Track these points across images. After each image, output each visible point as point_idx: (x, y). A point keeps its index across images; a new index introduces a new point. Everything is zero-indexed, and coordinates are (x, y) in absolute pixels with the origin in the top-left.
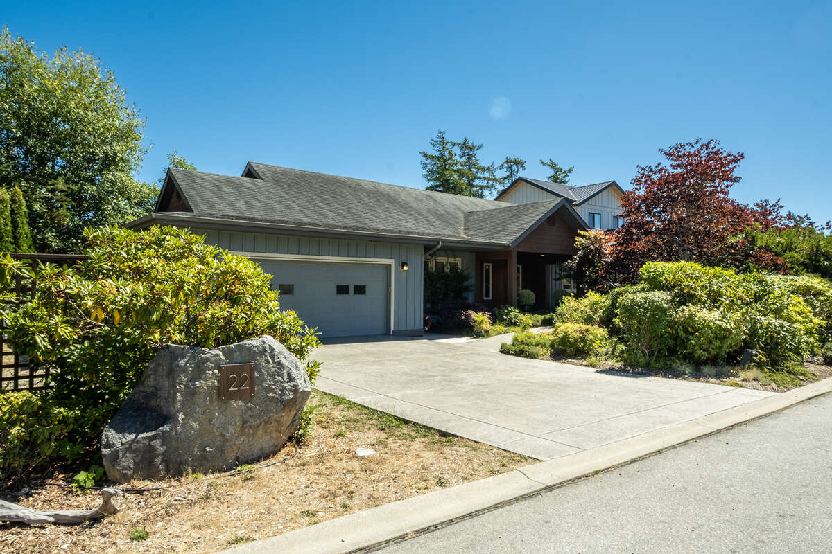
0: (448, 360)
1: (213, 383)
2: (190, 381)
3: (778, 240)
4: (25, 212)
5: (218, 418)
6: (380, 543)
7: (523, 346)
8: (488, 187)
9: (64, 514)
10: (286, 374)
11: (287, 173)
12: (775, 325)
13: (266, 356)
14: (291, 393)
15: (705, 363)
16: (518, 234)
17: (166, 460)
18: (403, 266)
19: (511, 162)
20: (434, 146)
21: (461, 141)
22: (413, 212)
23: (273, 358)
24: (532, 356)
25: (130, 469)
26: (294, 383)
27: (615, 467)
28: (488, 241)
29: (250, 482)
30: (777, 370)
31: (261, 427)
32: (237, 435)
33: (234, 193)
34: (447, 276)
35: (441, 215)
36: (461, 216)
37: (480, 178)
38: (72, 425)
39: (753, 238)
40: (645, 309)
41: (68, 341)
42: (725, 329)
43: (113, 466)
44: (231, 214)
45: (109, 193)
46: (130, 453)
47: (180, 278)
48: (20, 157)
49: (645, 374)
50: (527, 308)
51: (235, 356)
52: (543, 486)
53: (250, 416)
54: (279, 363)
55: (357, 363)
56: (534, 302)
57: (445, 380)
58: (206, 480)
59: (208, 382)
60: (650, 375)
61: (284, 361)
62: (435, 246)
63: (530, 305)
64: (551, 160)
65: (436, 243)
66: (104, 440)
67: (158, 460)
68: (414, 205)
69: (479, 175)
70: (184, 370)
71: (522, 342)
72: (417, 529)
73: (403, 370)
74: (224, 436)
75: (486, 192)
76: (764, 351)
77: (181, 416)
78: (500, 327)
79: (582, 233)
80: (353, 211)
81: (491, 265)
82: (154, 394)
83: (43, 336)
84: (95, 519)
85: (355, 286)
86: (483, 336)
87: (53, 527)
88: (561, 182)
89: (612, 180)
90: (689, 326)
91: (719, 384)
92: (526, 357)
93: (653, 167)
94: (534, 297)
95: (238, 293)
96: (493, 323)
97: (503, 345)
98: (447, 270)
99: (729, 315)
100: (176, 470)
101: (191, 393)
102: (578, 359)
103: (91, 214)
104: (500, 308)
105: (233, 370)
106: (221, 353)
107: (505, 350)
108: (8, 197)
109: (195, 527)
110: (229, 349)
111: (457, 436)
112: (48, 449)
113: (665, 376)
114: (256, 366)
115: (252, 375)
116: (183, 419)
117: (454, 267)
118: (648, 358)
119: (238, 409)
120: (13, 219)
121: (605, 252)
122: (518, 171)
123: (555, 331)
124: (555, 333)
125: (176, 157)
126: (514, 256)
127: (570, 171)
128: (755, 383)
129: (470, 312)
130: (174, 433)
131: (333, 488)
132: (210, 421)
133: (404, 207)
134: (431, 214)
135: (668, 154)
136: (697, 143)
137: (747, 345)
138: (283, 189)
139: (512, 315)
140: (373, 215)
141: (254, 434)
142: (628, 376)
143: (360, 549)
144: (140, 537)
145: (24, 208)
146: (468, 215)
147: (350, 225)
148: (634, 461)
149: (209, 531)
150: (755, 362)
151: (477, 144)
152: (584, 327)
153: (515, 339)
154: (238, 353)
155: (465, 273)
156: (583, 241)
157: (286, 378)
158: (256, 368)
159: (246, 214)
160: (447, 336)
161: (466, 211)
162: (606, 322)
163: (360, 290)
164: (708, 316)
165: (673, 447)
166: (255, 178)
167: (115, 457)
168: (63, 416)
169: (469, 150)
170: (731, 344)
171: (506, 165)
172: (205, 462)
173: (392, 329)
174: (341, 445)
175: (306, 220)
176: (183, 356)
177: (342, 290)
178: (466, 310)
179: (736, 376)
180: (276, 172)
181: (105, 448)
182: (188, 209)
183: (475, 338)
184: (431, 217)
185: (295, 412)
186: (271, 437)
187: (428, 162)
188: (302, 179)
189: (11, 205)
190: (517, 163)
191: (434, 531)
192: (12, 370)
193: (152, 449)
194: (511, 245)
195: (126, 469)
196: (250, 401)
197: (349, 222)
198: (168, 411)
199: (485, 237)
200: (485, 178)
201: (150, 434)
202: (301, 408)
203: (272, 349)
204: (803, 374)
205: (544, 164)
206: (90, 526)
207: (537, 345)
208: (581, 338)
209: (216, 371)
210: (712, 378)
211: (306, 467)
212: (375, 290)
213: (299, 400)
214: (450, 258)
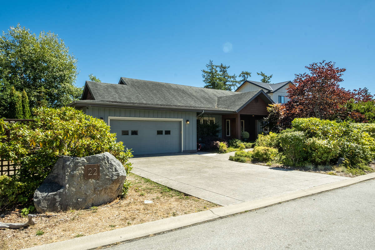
0: (204, 163)
1: (82, 172)
2: (72, 171)
3: (362, 107)
4: (28, 101)
5: (83, 187)
6: (137, 238)
7: (239, 157)
8: (233, 85)
9: (13, 224)
10: (114, 169)
11: (138, 82)
12: (354, 147)
13: (105, 161)
14: (116, 177)
15: (320, 164)
16: (240, 107)
17: (61, 204)
18: (187, 122)
19: (244, 73)
20: (208, 67)
21: (220, 65)
22: (194, 98)
23: (108, 162)
24: (242, 161)
25: (45, 207)
26: (118, 172)
27: (255, 209)
28: (226, 110)
29: (94, 213)
30: (355, 167)
31: (103, 190)
32: (92, 194)
33: (114, 91)
34: (208, 126)
35: (207, 98)
36: (216, 99)
37: (229, 81)
38: (24, 190)
39: (351, 106)
40: (292, 139)
41: (24, 155)
42: (329, 149)
43: (38, 206)
44: (111, 100)
45: (63, 92)
46: (46, 200)
47: (68, 128)
48: (27, 78)
49: (292, 169)
50: (245, 140)
51: (91, 161)
52: (218, 217)
53: (98, 186)
54: (111, 164)
55: (163, 165)
56: (249, 137)
57: (198, 172)
58: (76, 212)
59: (80, 171)
60: (294, 170)
61: (113, 163)
62: (201, 113)
63: (247, 139)
64: (261, 72)
65: (201, 111)
66: (35, 195)
67: (58, 204)
68: (194, 94)
69: (229, 80)
70: (69, 166)
71: (238, 155)
72: (155, 233)
73: (181, 168)
74: (86, 194)
75: (232, 88)
76: (349, 158)
77: (67, 185)
78: (231, 149)
79: (270, 105)
80: (166, 98)
81: (229, 120)
82: (57, 177)
83: (13, 152)
84: (26, 227)
85: (166, 131)
86: (223, 153)
87: (9, 229)
88: (267, 82)
89: (289, 80)
90: (313, 147)
91: (325, 174)
92: (240, 162)
93: (303, 74)
94: (249, 134)
95: (95, 134)
96: (229, 147)
97: (230, 157)
98: (209, 123)
99: (331, 142)
100: (65, 209)
101: (72, 176)
102: (263, 163)
103: (56, 101)
104: (232, 140)
105: (90, 167)
106: (85, 160)
107: (231, 159)
108: (20, 95)
109: (63, 230)
110: (89, 158)
111: (191, 196)
112: (12, 198)
113: (301, 170)
114: (100, 165)
115: (98, 169)
116: (68, 187)
117: (212, 122)
118: (294, 162)
119: (92, 183)
120: (23, 104)
121: (281, 114)
122: (247, 77)
123: (254, 150)
124: (254, 151)
125: (92, 76)
126: (239, 116)
127: (271, 77)
128: (342, 173)
129: (218, 142)
130: (64, 193)
131: (127, 216)
132: (80, 188)
133: (190, 95)
134: (202, 98)
135: (309, 68)
136: (323, 62)
137: (341, 156)
138: (135, 89)
139: (238, 143)
140: (176, 99)
141: (100, 194)
142: (285, 170)
143: (127, 241)
144: (40, 234)
145: (27, 100)
146: (219, 98)
147: (164, 104)
148: (266, 207)
149: (69, 232)
150: (344, 163)
151: (227, 66)
152: (266, 148)
153: (236, 154)
154: (93, 160)
155: (217, 124)
156: (270, 109)
157: (114, 170)
158: (101, 166)
159: (118, 100)
160: (208, 153)
161: (218, 96)
162: (277, 146)
163: (168, 133)
164: (321, 142)
165: (288, 201)
166: (124, 84)
167: (39, 202)
168: (20, 186)
169: (223, 69)
170: (332, 155)
171: (242, 75)
172: (78, 205)
173: (182, 150)
174: (141, 199)
175: (145, 102)
176: (69, 161)
177: (160, 133)
178: (216, 141)
179: (333, 170)
180: (133, 81)
181: (35, 199)
182: (93, 99)
183: (220, 154)
184: (202, 100)
185: (119, 185)
186: (108, 195)
187: (205, 75)
188: (144, 84)
189: (22, 99)
190: (248, 74)
191: (162, 234)
192: (7, 167)
193: (55, 199)
194: (236, 111)
195: (44, 207)
196: (98, 180)
197: (164, 103)
198: (62, 184)
199: (225, 108)
200: (231, 81)
201: (54, 193)
202: (122, 183)
203: (108, 158)
204: (367, 169)
205: (258, 74)
206: (23, 230)
207: (246, 156)
208: (265, 153)
209: (83, 167)
210: (322, 171)
211: (121, 208)
212: (174, 133)
213: (120, 180)
214: (210, 118)
